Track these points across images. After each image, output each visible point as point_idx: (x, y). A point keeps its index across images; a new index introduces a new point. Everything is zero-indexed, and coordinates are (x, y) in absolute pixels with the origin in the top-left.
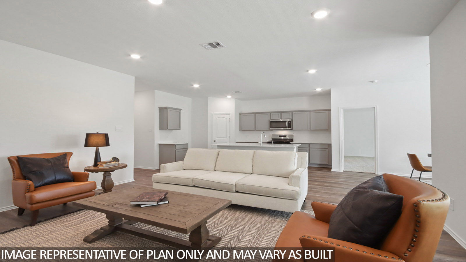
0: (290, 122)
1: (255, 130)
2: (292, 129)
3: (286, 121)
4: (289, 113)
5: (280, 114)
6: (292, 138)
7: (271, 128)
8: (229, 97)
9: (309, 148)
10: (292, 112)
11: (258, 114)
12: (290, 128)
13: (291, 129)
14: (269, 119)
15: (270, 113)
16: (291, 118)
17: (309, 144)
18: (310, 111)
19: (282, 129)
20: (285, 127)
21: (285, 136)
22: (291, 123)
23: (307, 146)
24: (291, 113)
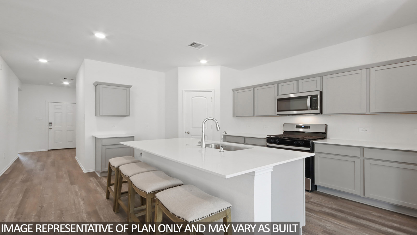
0: (315, 98)
1: (253, 116)
2: (321, 112)
3: (306, 97)
4: (315, 79)
5: (295, 83)
6: (324, 131)
7: (278, 111)
8: (203, 62)
9: (362, 158)
10: (322, 75)
11: (258, 88)
12: (317, 109)
13: (318, 111)
14: (276, 94)
15: (278, 83)
16: (319, 88)
17: (364, 148)
18: (368, 67)
19: (295, 112)
20: (305, 108)
21: (307, 127)
22: (317, 99)
23: (357, 153)
24: (319, 79)
